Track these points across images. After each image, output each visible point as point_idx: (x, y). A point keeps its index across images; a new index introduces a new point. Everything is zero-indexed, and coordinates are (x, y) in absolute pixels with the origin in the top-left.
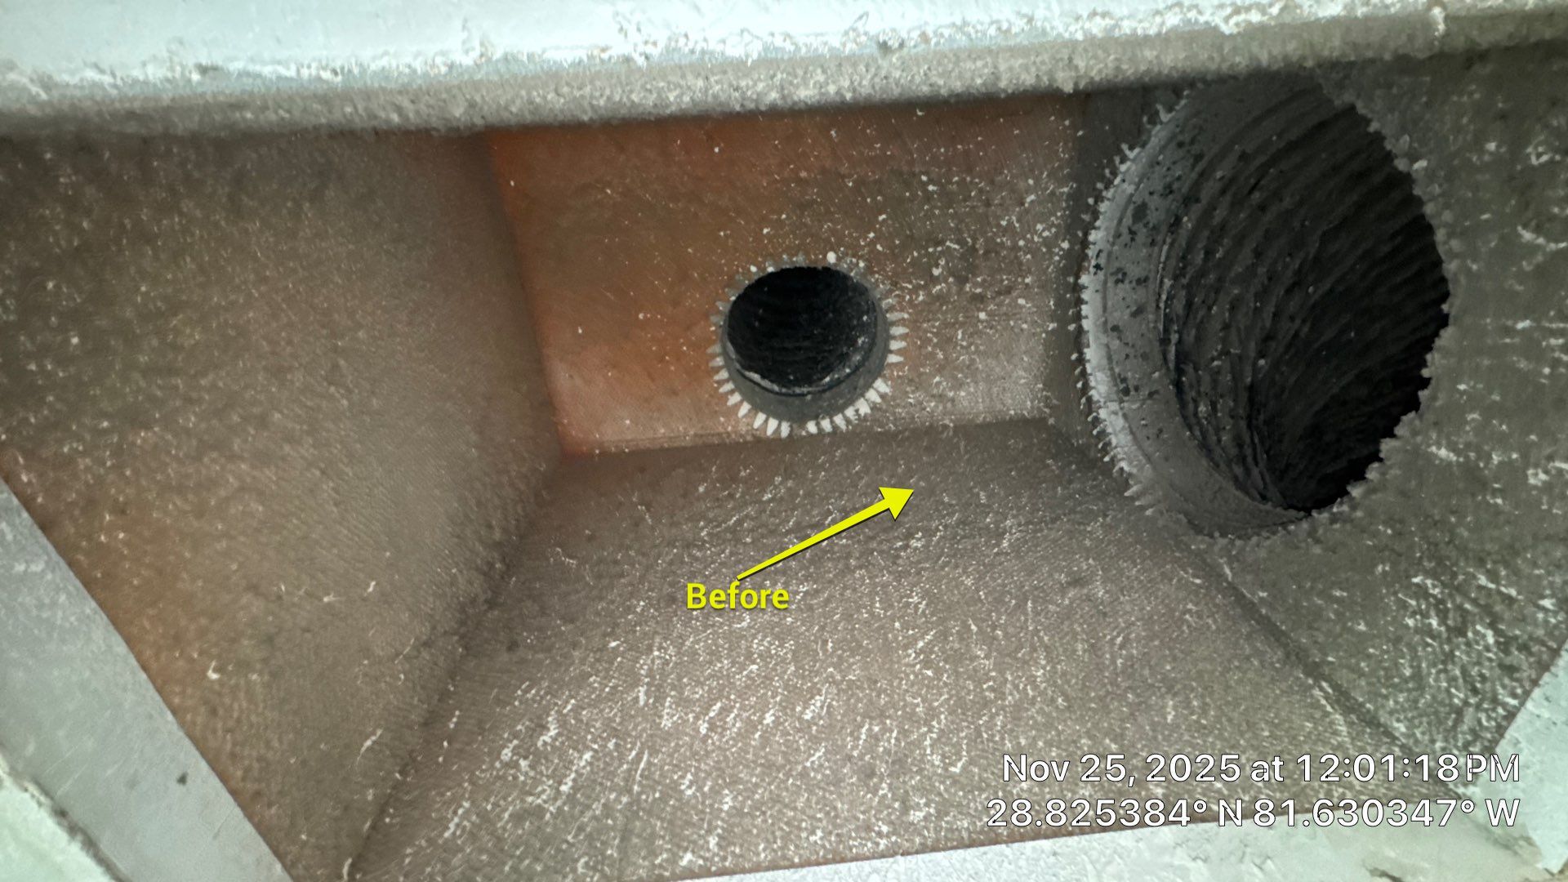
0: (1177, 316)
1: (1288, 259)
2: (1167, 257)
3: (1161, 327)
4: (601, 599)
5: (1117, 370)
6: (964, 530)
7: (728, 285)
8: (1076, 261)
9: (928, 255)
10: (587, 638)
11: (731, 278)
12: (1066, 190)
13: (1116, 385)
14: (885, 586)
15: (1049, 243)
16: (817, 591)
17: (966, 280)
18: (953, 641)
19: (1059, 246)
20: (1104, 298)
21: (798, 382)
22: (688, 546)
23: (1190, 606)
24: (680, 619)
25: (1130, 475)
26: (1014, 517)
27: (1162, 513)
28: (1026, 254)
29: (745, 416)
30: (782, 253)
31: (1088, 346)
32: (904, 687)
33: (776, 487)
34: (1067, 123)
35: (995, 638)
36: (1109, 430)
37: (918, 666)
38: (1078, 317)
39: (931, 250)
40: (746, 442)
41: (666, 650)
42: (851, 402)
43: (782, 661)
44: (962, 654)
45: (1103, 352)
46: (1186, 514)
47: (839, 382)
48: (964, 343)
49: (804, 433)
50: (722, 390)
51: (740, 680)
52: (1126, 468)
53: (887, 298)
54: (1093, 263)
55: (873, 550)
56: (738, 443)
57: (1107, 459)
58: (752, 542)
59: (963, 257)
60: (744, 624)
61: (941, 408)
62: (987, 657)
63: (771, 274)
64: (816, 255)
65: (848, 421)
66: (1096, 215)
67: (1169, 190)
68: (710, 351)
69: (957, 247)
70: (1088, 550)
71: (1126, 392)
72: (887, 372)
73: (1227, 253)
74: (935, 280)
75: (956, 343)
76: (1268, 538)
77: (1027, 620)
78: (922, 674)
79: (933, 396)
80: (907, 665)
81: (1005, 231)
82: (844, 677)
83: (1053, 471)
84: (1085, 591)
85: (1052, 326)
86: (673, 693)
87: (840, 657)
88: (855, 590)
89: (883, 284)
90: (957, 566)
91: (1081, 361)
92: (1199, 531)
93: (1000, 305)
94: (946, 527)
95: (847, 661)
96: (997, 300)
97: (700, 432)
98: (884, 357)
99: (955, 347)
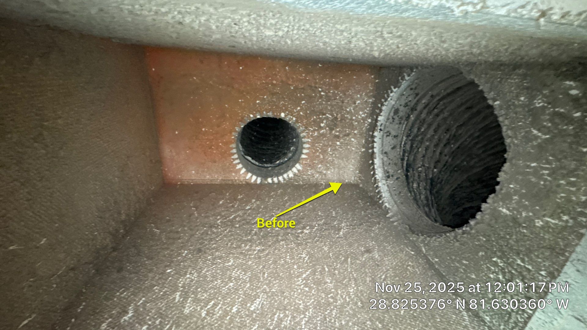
0: (407, 150)
1: (445, 134)
2: (405, 129)
3: (401, 154)
4: (167, 249)
5: (386, 168)
6: (326, 227)
7: (241, 121)
8: (373, 127)
9: (320, 118)
10: (156, 268)
11: (243, 118)
12: (371, 100)
13: (385, 174)
14: (292, 249)
15: (364, 119)
16: (263, 250)
17: (333, 129)
18: (317, 275)
19: (367, 121)
20: (382, 141)
21: (266, 162)
22: (211, 227)
23: (410, 263)
24: (202, 260)
25: (389, 208)
26: (345, 222)
27: (400, 224)
28: (355, 122)
29: (243, 174)
30: (263, 111)
31: (376, 158)
32: (296, 296)
33: (253, 204)
34: (373, 76)
35: (334, 274)
36: (382, 191)
37: (302, 286)
38: (373, 147)
39: (321, 116)
40: (243, 184)
41: (193, 274)
42: (286, 172)
43: (244, 282)
44: (321, 281)
45: (381, 161)
46: (409, 226)
47: (283, 163)
48: (331, 153)
49: (266, 182)
50: (234, 163)
51: (224, 290)
52: (388, 206)
53: (303, 132)
54: (379, 128)
55: (289, 233)
56: (239, 184)
57: (380, 202)
58: (239, 227)
59: (332, 121)
60: (230, 264)
61: (320, 177)
62: (331, 283)
63: (258, 119)
64: (277, 113)
65: (284, 179)
66: (381, 111)
67: (406, 105)
68: (231, 146)
69: (330, 116)
70: (373, 238)
71: (388, 177)
72: (301, 161)
73: (425, 130)
74: (321, 128)
75: (328, 153)
76: (439, 238)
77: (348, 267)
78: (303, 289)
79: (318, 172)
80: (298, 285)
81: (348, 113)
82: (270, 290)
83: (361, 205)
84: (371, 255)
85: (363, 150)
86: (192, 296)
87: (270, 281)
88: (279, 250)
89: (302, 127)
90: (322, 242)
91: (373, 164)
92: (413, 232)
93: (345, 140)
94: (319, 225)
95: (272, 283)
96: (344, 138)
97: (224, 179)
98: (300, 156)
99: (327, 154)
